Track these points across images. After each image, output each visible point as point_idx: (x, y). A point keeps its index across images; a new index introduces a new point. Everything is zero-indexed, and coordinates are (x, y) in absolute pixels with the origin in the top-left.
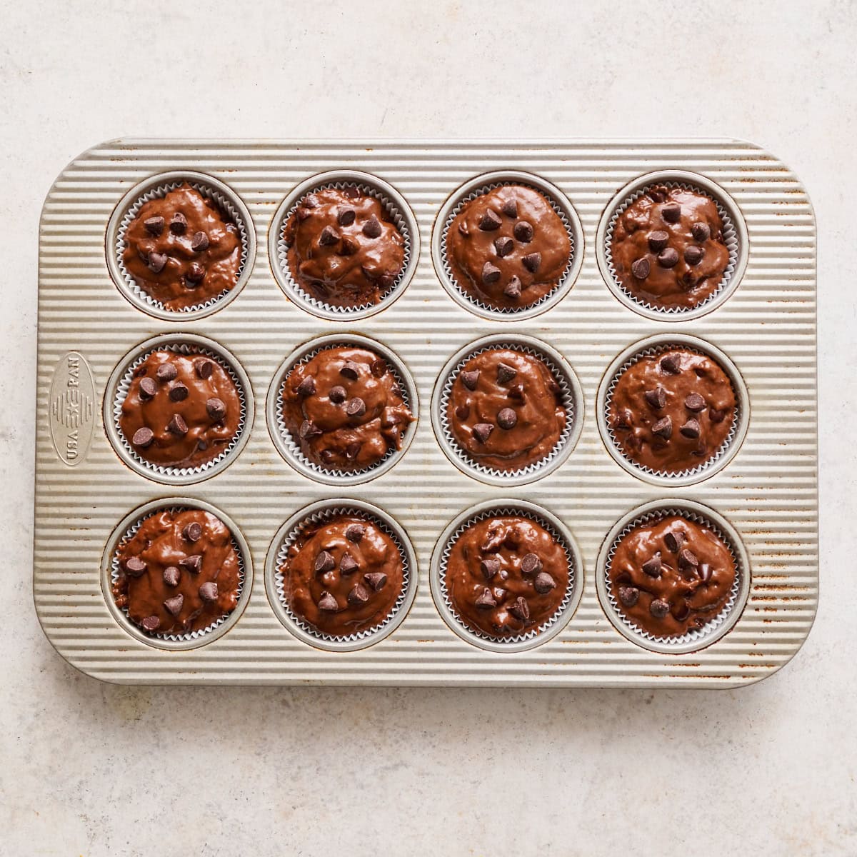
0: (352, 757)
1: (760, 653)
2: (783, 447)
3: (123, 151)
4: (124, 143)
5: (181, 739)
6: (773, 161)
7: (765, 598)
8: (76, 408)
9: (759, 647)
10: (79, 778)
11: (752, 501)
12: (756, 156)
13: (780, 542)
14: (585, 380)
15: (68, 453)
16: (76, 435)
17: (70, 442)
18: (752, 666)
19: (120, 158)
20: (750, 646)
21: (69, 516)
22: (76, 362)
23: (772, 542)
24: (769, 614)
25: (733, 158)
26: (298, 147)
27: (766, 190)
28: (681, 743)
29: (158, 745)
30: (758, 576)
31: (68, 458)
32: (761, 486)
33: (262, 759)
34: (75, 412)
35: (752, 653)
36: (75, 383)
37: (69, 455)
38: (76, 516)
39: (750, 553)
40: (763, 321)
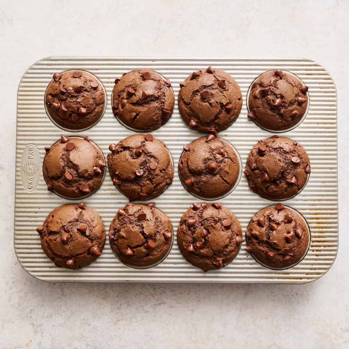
0: (142, 300)
1: (315, 269)
2: (323, 184)
3: (52, 62)
4: (52, 58)
5: (72, 292)
6: (319, 67)
7: (316, 246)
8: (32, 167)
9: (314, 266)
10: (30, 308)
11: (311, 206)
12: (312, 64)
13: (322, 223)
14: (242, 156)
15: (29, 186)
16: (32, 178)
17: (29, 182)
18: (311, 274)
19: (51, 65)
20: (310, 266)
21: (29, 212)
22: (32, 148)
23: (319, 223)
24: (318, 253)
25: (303, 65)
26: (124, 60)
27: (317, 79)
28: (277, 295)
29: (63, 295)
30: (314, 237)
31: (29, 188)
32: (315, 200)
33: (106, 301)
34: (31, 169)
35: (311, 269)
36: (31, 157)
37: (29, 187)
38: (32, 212)
39: (310, 227)
40: (315, 132)
